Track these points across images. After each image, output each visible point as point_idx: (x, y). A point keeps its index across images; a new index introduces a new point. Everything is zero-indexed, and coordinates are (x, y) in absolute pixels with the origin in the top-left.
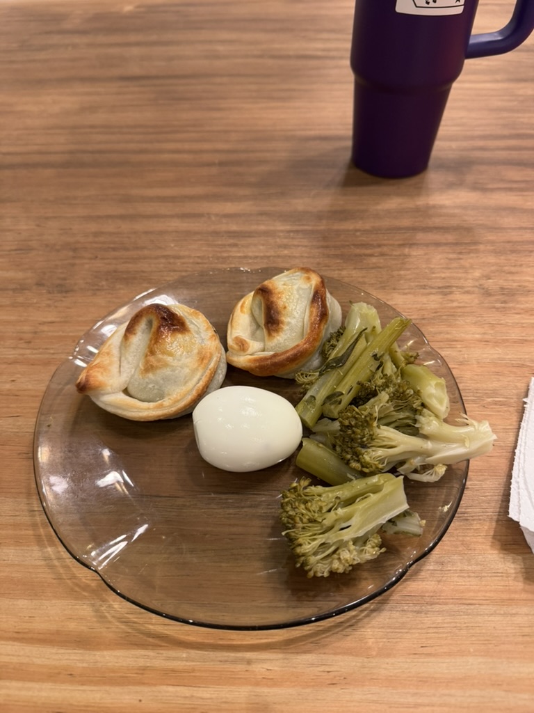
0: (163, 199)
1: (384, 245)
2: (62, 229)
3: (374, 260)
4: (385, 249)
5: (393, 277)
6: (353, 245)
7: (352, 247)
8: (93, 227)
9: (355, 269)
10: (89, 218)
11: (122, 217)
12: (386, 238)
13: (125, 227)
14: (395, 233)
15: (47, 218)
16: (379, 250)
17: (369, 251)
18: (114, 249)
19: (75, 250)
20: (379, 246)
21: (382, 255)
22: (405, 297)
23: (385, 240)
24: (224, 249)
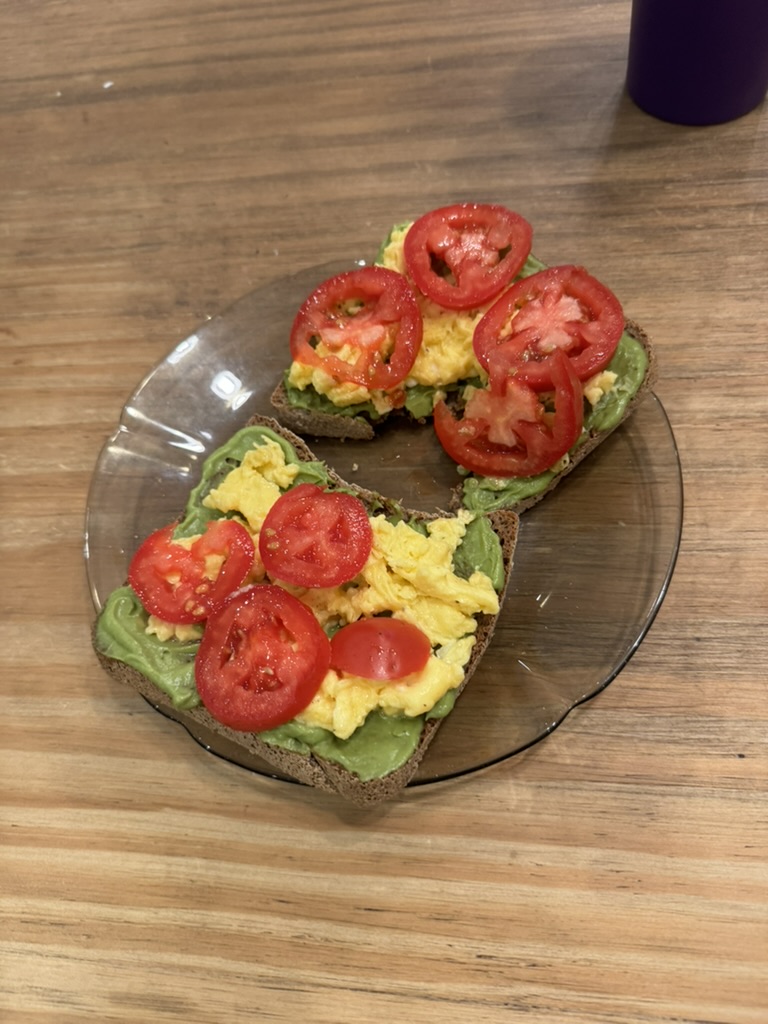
0: (348, 140)
1: (714, 207)
2: (201, 205)
3: (696, 236)
4: (714, 216)
5: (727, 267)
6: (660, 209)
7: (659, 212)
8: (246, 198)
9: (664, 254)
10: (239, 183)
11: (288, 177)
12: (716, 193)
13: (295, 194)
14: (733, 184)
15: (178, 187)
16: (704, 216)
17: (687, 221)
18: (282, 236)
19: (225, 241)
20: (705, 209)
21: (709, 226)
22: (744, 304)
23: (714, 198)
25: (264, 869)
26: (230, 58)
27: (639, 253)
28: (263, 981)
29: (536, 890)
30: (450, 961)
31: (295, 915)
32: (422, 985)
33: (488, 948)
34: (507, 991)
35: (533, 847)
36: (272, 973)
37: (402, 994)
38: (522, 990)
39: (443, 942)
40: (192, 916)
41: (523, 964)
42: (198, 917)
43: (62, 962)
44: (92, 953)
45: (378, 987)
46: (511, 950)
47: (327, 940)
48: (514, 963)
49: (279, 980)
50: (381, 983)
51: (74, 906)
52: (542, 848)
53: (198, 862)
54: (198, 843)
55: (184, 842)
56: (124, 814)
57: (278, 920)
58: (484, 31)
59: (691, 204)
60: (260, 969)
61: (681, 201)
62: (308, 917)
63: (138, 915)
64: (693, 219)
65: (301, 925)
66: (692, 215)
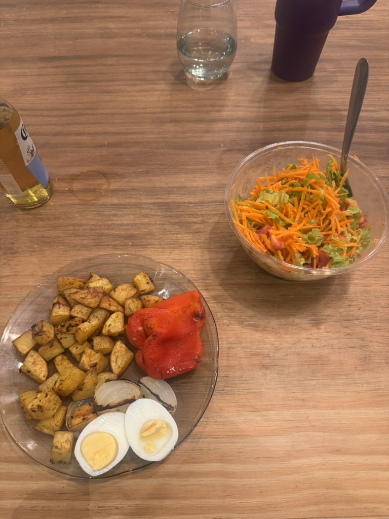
3: (197, 226)
4: (205, 218)
6: (187, 215)
7: (186, 216)
9: (186, 233)
12: (207, 209)
16: (202, 218)
18: (42, 220)
19: (18, 220)
20: (202, 215)
24: (109, 218)
27: (177, 232)
30: (88, 510)
31: (33, 499)
33: (102, 504)
39: (85, 503)
41: (113, 508)
46: (110, 504)
47: (44, 507)
48: (110, 508)
57: (26, 501)
58: (129, 131)
59: (198, 213)
61: (194, 211)
62: (37, 499)
64: (198, 219)
65: (35, 503)
66: (197, 218)
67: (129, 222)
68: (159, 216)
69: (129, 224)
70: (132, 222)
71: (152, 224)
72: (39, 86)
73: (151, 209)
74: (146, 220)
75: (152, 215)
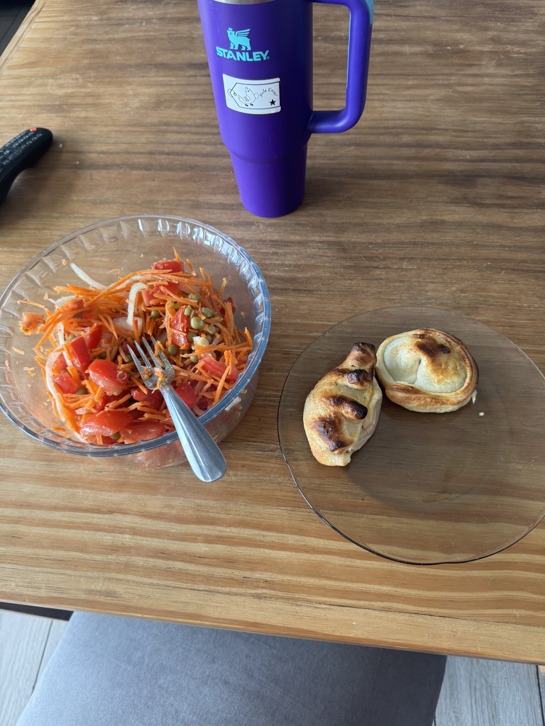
1: (389, 258)
3: (378, 272)
4: (389, 262)
6: (364, 257)
7: (364, 259)
9: (362, 279)
12: (391, 251)
14: (399, 247)
16: (384, 262)
17: (375, 264)
20: (384, 259)
21: (385, 267)
23: (390, 253)
25: (157, 540)
26: (168, 154)
28: (151, 584)
29: (271, 551)
30: (232, 579)
31: (168, 559)
32: (219, 588)
33: (248, 574)
34: (254, 591)
35: (271, 534)
36: (155, 582)
37: (210, 591)
38: (260, 591)
39: (229, 571)
40: (123, 559)
41: (262, 581)
42: (125, 559)
43: (64, 576)
44: (78, 573)
45: (200, 589)
46: (257, 575)
47: (181, 569)
48: (258, 580)
49: (159, 585)
50: (202, 587)
51: (70, 553)
52: (275, 534)
53: (127, 536)
54: (128, 528)
55: (121, 528)
56: (95, 515)
57: (160, 561)
60: (150, 581)
62: (173, 560)
63: (98, 558)
65: (171, 563)
66: (378, 261)
67: (290, 262)
68: (329, 257)
69: (290, 265)
70: (294, 263)
71: (319, 267)
72: (187, 97)
73: (319, 249)
74: (313, 261)
75: (320, 256)
